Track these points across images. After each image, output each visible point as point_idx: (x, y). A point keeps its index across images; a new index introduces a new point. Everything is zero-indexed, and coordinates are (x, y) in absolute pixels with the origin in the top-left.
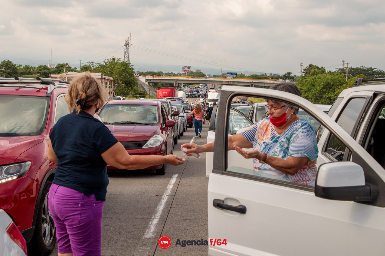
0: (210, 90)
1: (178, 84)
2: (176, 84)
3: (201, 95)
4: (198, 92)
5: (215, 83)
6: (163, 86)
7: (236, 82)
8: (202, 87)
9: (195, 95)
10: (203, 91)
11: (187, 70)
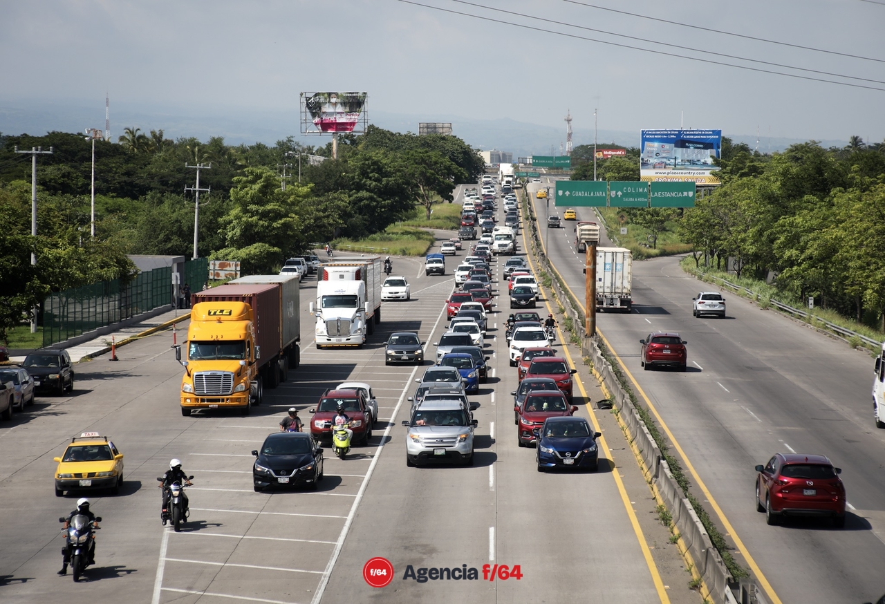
11: (337, 121)
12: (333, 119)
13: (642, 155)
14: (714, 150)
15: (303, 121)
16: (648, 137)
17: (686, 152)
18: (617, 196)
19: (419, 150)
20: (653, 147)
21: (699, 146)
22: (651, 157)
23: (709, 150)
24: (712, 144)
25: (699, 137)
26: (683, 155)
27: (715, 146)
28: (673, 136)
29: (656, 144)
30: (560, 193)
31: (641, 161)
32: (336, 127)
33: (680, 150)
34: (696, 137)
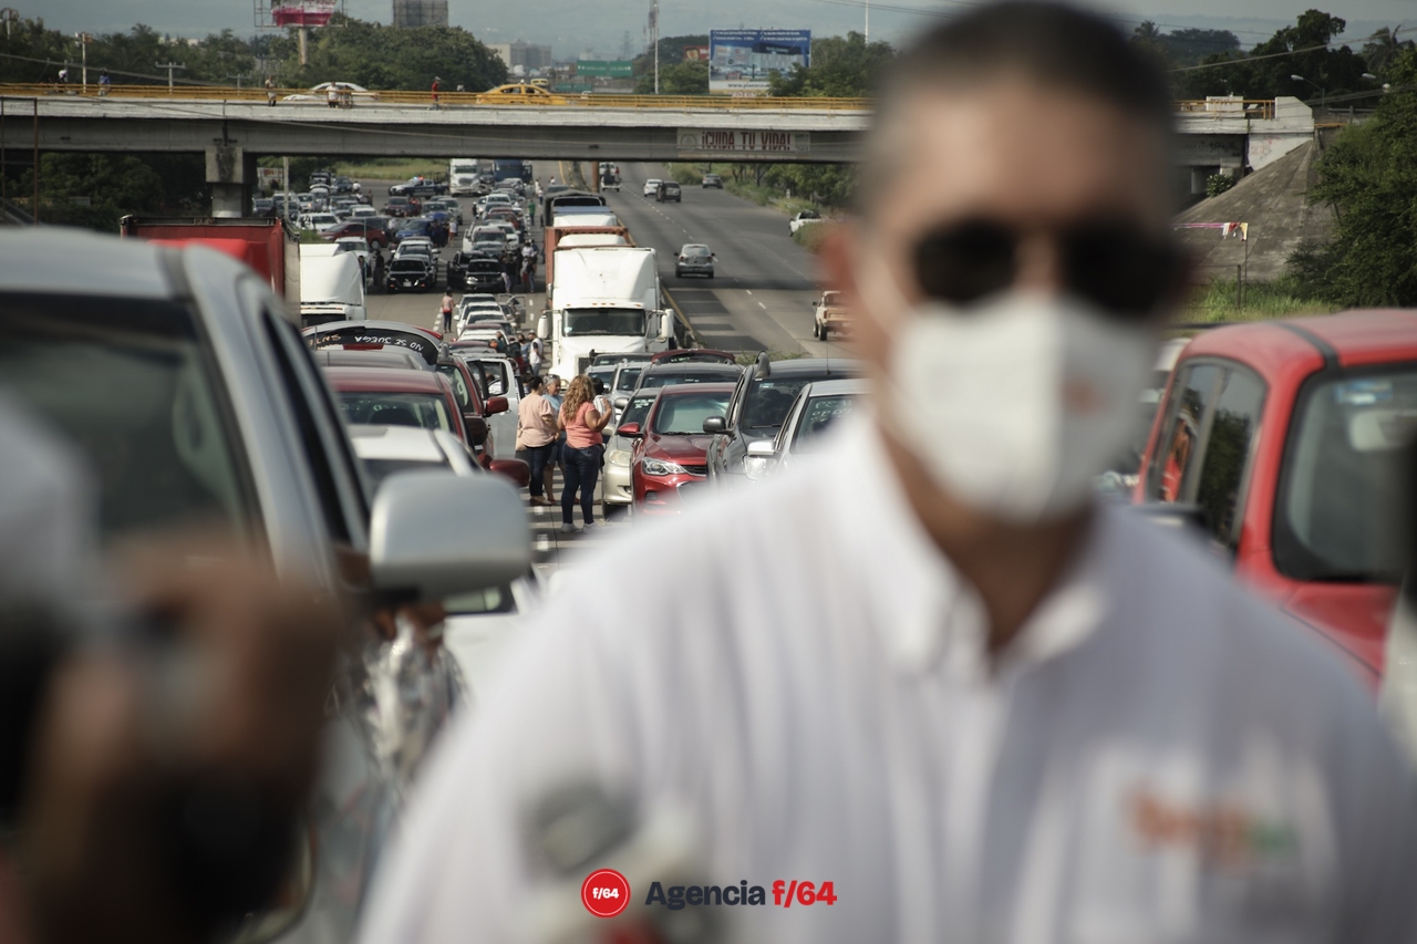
0: (561, 221)
1: (251, 160)
2: (226, 162)
3: (474, 268)
4: (438, 234)
5: (608, 148)
6: (88, 181)
7: (799, 134)
8: (474, 186)
9: (417, 265)
10: (493, 227)
11: (305, 12)
13: (710, 63)
14: (802, 56)
15: (257, 11)
16: (718, 38)
17: (767, 58)
20: (725, 52)
21: (783, 51)
22: (723, 65)
23: (795, 56)
24: (799, 48)
25: (782, 39)
26: (763, 62)
27: (803, 50)
28: (750, 38)
29: (729, 49)
31: (709, 70)
32: (304, 20)
33: (759, 56)
34: (778, 39)
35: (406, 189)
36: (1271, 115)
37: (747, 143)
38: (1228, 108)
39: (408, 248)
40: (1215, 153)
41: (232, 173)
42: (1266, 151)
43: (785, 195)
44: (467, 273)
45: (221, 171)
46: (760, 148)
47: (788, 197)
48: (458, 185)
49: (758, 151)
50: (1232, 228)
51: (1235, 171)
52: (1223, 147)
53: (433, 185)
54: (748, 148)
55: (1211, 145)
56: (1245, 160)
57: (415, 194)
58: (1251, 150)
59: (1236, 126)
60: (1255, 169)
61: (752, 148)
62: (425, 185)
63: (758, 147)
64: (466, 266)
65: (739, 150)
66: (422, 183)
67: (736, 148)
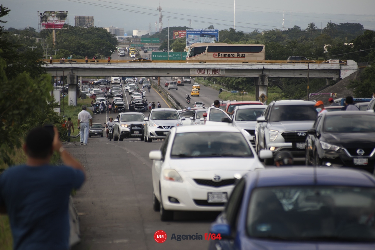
2: (72, 79)
5: (172, 74)
9: (121, 105)
11: (55, 24)
12: (53, 23)
13: (187, 40)
14: (216, 38)
15: (39, 24)
16: (189, 32)
17: (205, 39)
18: (171, 57)
19: (97, 39)
20: (191, 37)
21: (209, 36)
22: (191, 41)
23: (214, 38)
24: (215, 35)
25: (210, 32)
26: (203, 40)
27: (216, 36)
28: (199, 32)
29: (192, 36)
30: (153, 56)
31: (186, 43)
32: (54, 27)
33: (202, 38)
34: (208, 32)
35: (98, 82)
36: (346, 64)
37: (208, 72)
38: (335, 62)
39: (117, 100)
40: (332, 74)
41: (74, 81)
42: (345, 74)
43: (213, 83)
44: (135, 107)
45: (71, 81)
46: (212, 74)
47: (214, 84)
48: (114, 81)
49: (211, 74)
50: (333, 94)
51: (337, 79)
52: (334, 73)
53: (106, 81)
54: (208, 73)
55: (331, 72)
56: (340, 76)
57: (101, 84)
58: (341, 74)
59: (337, 67)
60: (342, 78)
61: (210, 73)
62: (104, 81)
63: (211, 73)
64: (134, 105)
65: (206, 74)
66: (103, 80)
67: (205, 73)
